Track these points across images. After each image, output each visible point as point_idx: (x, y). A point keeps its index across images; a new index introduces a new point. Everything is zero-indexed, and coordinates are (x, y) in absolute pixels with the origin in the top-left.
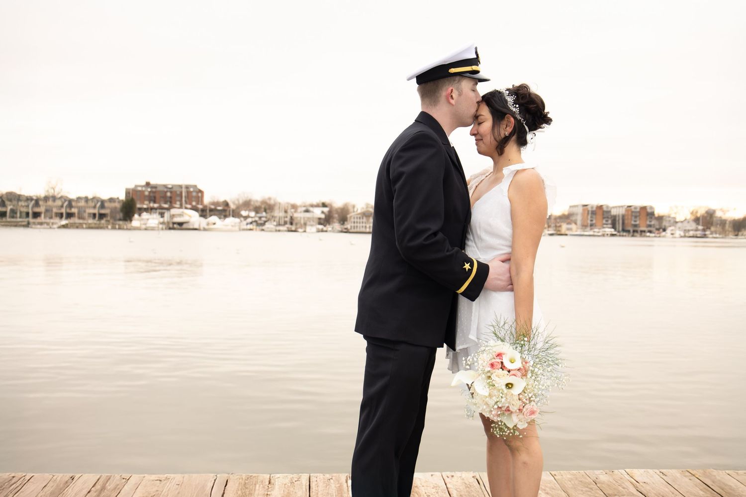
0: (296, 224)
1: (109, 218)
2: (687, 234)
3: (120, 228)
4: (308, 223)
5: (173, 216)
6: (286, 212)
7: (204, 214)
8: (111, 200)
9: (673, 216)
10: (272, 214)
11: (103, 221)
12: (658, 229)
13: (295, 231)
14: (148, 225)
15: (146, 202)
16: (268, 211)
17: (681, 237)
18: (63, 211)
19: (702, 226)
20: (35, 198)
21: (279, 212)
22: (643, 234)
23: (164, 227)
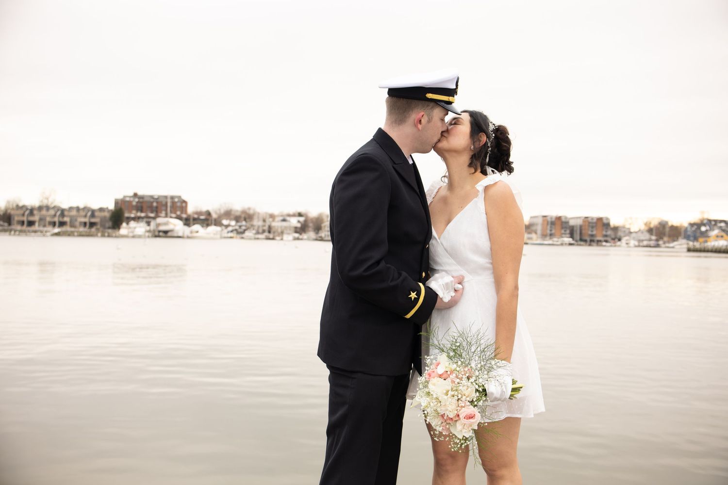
0: (274, 233)
1: (99, 226)
2: (641, 244)
3: (109, 236)
4: (285, 231)
5: (158, 225)
6: (264, 221)
7: (188, 222)
8: (101, 210)
9: (627, 226)
10: (251, 223)
11: (93, 230)
12: (613, 239)
13: (273, 239)
14: (135, 233)
15: (134, 212)
16: (247, 220)
17: (636, 246)
18: (56, 219)
19: (656, 236)
20: (29, 208)
21: (258, 221)
22: (600, 243)
23: (150, 234)
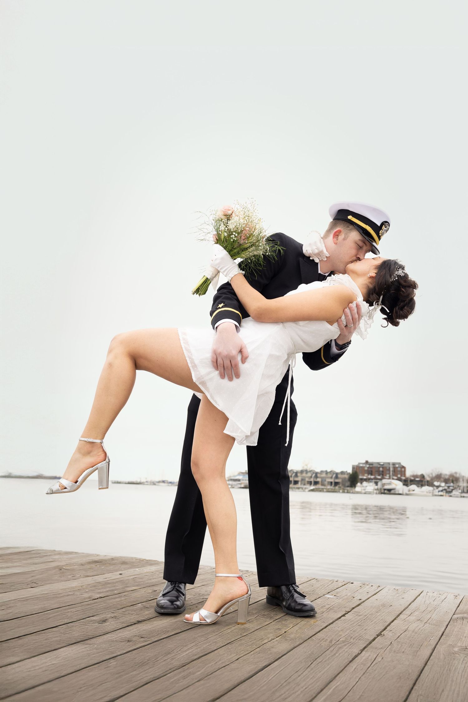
1: (341, 485)
3: (347, 492)
5: (383, 485)
7: (406, 483)
8: (342, 473)
10: (458, 484)
11: (337, 488)
14: (366, 491)
15: (366, 475)
16: (455, 482)
18: (312, 480)
20: (295, 471)
21: (463, 483)
23: (378, 492)
